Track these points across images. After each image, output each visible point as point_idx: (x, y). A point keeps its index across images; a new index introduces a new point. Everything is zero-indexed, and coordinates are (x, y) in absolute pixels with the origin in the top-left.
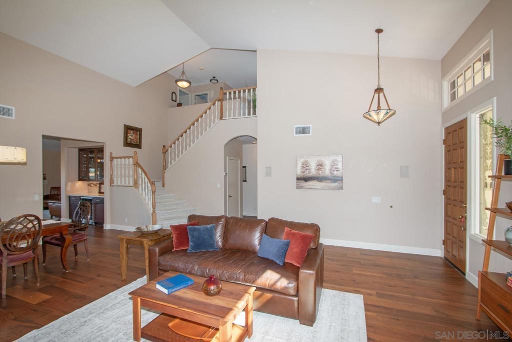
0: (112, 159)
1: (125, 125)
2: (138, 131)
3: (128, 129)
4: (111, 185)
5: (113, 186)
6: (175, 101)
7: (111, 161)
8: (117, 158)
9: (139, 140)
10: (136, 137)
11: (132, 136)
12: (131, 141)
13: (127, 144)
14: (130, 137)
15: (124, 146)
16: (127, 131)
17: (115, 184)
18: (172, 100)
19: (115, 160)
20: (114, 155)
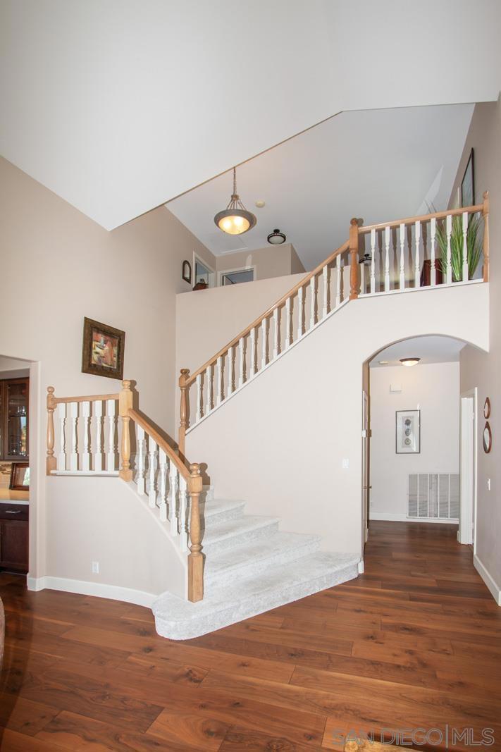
0: (53, 403)
1: (86, 320)
2: (116, 337)
3: (92, 328)
4: (48, 474)
5: (55, 475)
6: (189, 281)
7: (51, 409)
8: (66, 400)
9: (119, 358)
10: (111, 351)
11: (102, 349)
12: (99, 360)
13: (90, 367)
14: (98, 350)
15: (84, 371)
16: (91, 335)
17: (61, 469)
18: (184, 278)
19: (61, 406)
20: (57, 395)
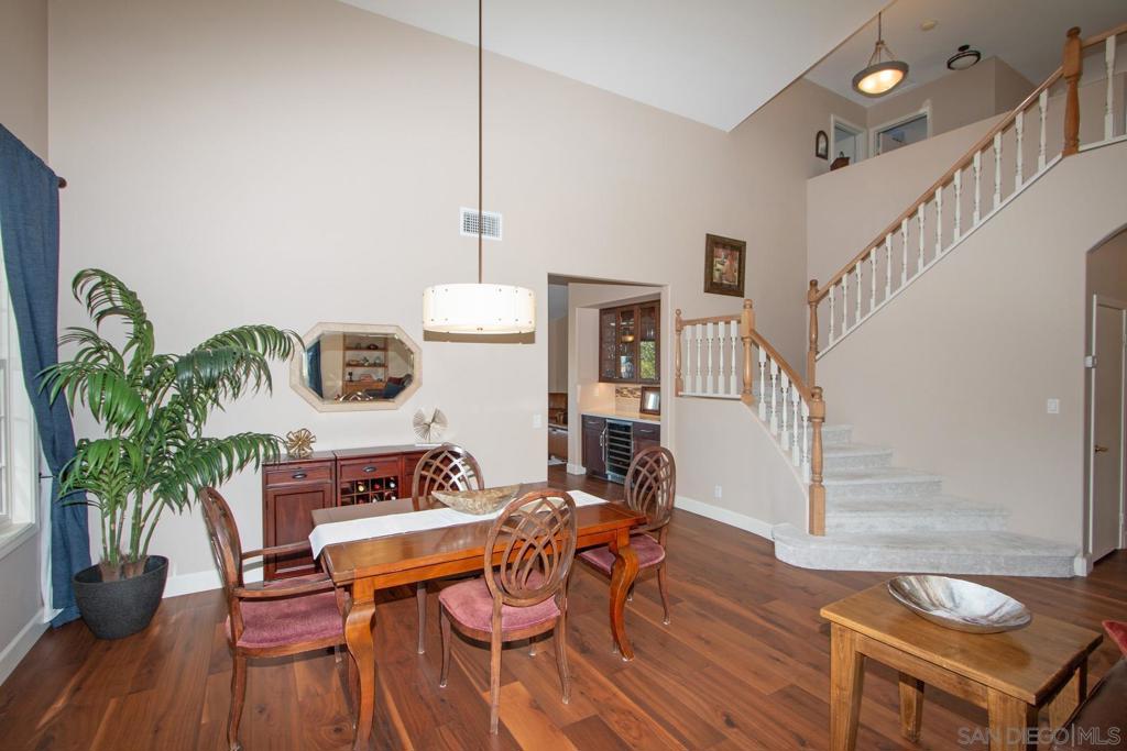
0: (681, 325)
1: (708, 235)
2: (736, 248)
3: (714, 243)
4: (677, 395)
5: (681, 396)
6: (825, 157)
7: (679, 331)
8: (693, 323)
9: (739, 272)
10: (731, 265)
11: (723, 264)
12: (721, 277)
13: (713, 287)
14: (719, 266)
15: (707, 291)
16: (712, 251)
17: (688, 391)
18: (818, 155)
19: (688, 328)
20: (684, 317)
